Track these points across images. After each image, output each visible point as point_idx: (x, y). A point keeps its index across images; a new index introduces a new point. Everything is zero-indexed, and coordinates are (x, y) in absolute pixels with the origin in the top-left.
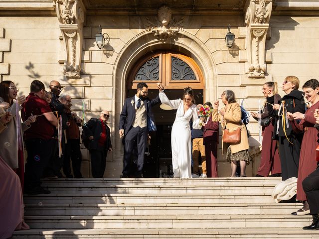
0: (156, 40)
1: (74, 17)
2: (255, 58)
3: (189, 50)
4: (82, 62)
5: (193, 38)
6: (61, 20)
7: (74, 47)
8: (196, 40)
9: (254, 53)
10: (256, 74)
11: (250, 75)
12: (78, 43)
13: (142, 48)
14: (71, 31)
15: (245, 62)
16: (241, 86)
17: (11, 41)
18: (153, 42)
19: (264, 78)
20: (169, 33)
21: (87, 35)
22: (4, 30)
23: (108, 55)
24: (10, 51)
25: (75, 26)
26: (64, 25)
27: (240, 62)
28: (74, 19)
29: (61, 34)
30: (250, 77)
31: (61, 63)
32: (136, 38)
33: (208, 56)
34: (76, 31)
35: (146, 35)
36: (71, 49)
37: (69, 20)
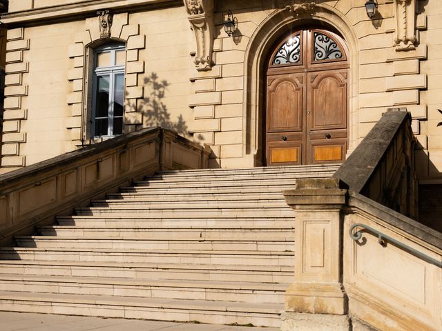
0: (292, 17)
1: (201, 7)
2: (402, 26)
3: (330, 23)
4: (212, 51)
5: (332, 10)
6: (189, 11)
7: (204, 37)
8: (335, 11)
9: (402, 21)
10: (402, 45)
11: (397, 48)
12: (207, 33)
13: (278, 27)
14: (199, 22)
15: (392, 32)
16: (387, 62)
17: (145, 36)
18: (289, 20)
19: (414, 49)
20: (304, 7)
21: (217, 22)
22: (139, 25)
23: (237, 42)
24: (144, 48)
25: (202, 15)
26: (192, 16)
27: (387, 33)
28: (201, 9)
29: (190, 25)
30: (397, 51)
31: (193, 55)
32: (269, 18)
33: (350, 29)
34: (204, 21)
35: (280, 13)
36: (201, 39)
37: (196, 11)
